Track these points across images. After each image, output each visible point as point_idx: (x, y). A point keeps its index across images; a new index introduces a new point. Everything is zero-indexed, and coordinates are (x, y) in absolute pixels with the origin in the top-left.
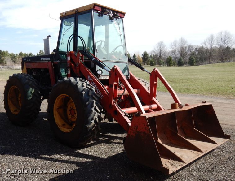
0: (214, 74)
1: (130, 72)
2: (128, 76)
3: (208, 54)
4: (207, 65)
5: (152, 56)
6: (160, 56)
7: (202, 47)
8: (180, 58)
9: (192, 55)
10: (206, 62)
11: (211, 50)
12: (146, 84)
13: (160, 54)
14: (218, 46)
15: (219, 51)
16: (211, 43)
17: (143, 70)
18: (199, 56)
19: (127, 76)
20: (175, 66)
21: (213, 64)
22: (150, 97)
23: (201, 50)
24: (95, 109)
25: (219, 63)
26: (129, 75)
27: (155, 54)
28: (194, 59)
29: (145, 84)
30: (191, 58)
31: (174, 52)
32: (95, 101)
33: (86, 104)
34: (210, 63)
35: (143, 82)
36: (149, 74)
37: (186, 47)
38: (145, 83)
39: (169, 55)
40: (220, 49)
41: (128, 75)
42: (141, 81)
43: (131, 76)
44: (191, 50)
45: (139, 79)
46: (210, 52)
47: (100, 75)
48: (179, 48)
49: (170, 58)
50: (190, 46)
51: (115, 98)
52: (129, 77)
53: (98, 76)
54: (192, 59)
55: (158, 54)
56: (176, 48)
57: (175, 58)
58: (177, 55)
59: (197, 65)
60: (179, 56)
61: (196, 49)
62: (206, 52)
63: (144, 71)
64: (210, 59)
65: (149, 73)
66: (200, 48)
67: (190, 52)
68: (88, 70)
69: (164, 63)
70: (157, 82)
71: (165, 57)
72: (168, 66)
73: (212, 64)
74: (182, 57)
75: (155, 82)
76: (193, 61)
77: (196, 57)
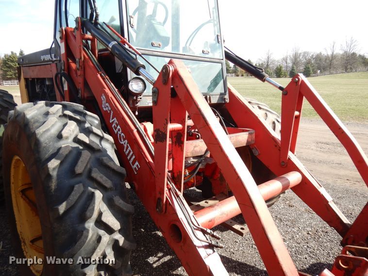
0: (341, 87)
1: (229, 85)
2: (225, 94)
3: (328, 61)
4: (326, 76)
5: (258, 65)
6: (268, 65)
7: (321, 53)
8: (293, 68)
9: (308, 63)
10: (326, 73)
11: (332, 58)
12: (268, 113)
13: (268, 62)
14: (341, 52)
15: (341, 58)
16: (333, 47)
17: (264, 81)
18: (317, 65)
19: (221, 94)
20: (285, 77)
21: (335, 75)
22: (280, 150)
23: (318, 58)
24: (100, 223)
25: (342, 73)
26: (227, 92)
27: (261, 63)
28: (311, 69)
29: (265, 115)
30: (306, 67)
31: (285, 60)
32: (98, 195)
33: (57, 210)
34: (331, 74)
35: (260, 108)
36: (281, 92)
37: (300, 54)
38: (265, 112)
39: (279, 64)
40: (344, 56)
41: (225, 92)
42: (256, 106)
43: (232, 95)
44: (306, 57)
45: (250, 102)
46: (331, 59)
47: (140, 94)
48: (291, 55)
49: (281, 67)
50: (305, 53)
51: (176, 175)
52: (227, 97)
53: (135, 98)
54: (309, 68)
55: (264, 62)
56: (288, 54)
57: (287, 67)
58: (289, 63)
59: (313, 76)
60: (291, 65)
61: (313, 55)
62: (326, 59)
63: (266, 82)
64: (330, 68)
65: (281, 88)
66: (318, 55)
67: (305, 60)
68: (104, 79)
69: (273, 74)
70: (300, 111)
71: (273, 67)
72: (277, 77)
73: (333, 75)
74: (295, 67)
75: (297, 113)
76: (309, 71)
77: (313, 66)
